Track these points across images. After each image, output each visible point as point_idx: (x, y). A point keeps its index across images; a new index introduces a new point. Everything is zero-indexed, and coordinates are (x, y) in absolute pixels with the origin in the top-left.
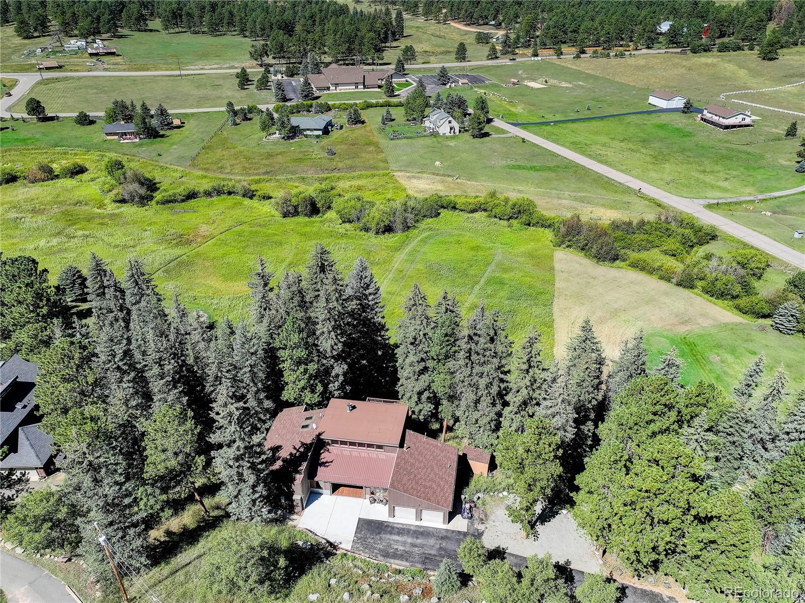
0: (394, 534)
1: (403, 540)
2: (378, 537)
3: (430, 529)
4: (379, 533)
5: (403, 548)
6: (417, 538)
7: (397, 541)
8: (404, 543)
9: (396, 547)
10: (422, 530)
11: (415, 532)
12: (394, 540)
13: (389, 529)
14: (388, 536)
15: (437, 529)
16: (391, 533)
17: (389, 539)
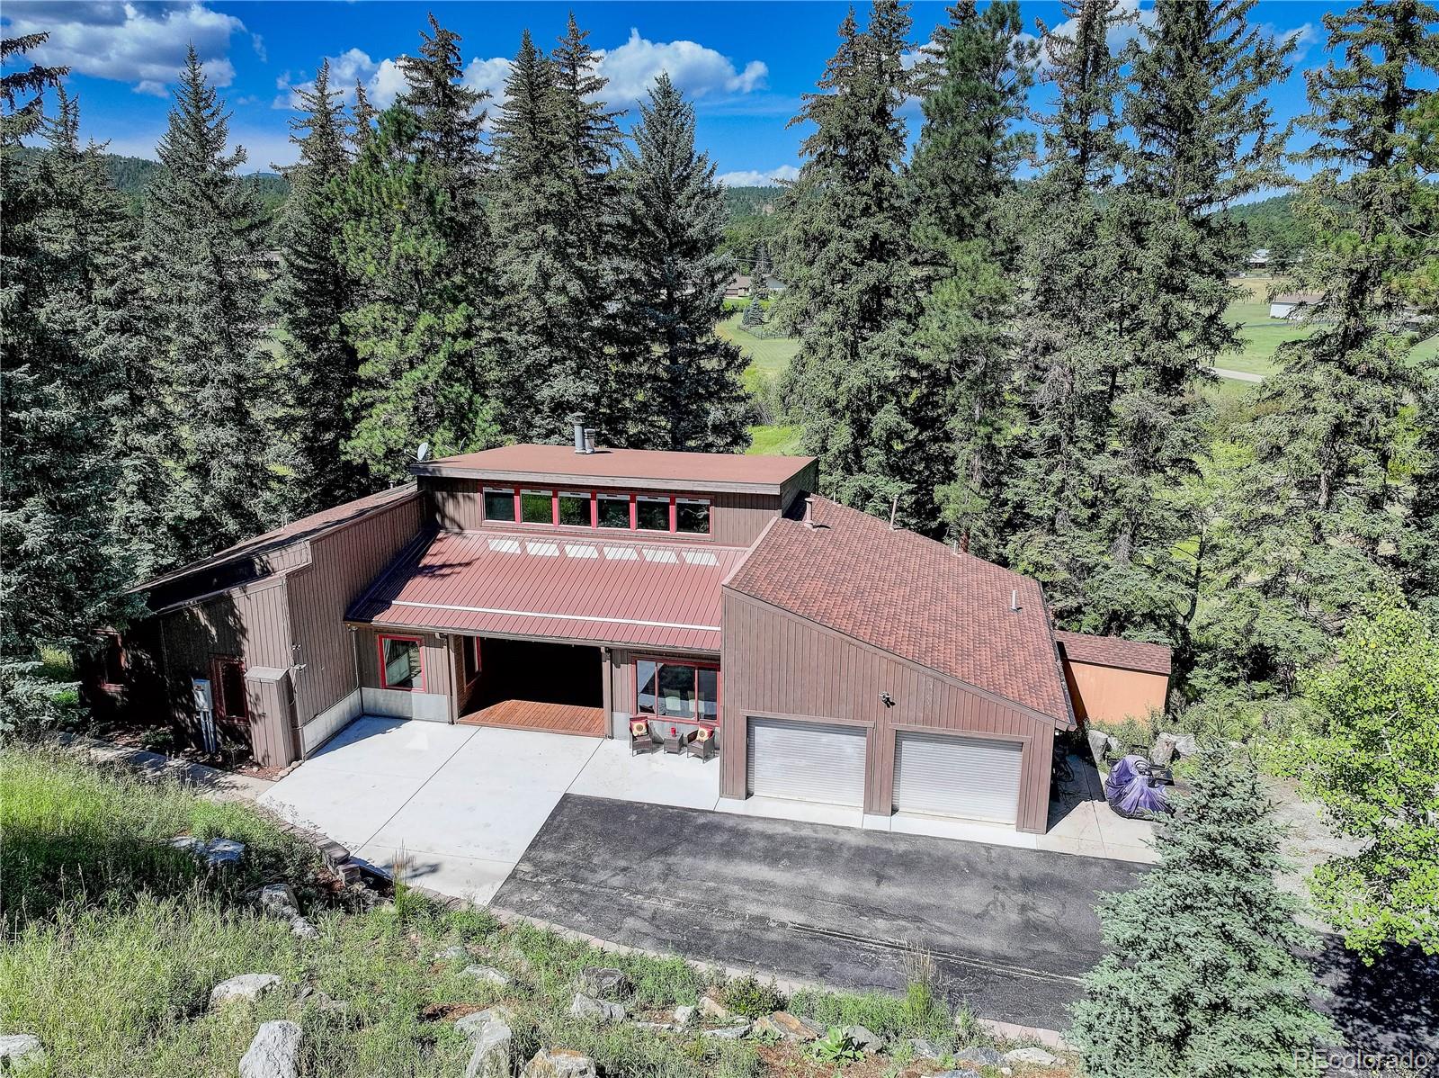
0: (749, 857)
1: (801, 881)
2: (656, 866)
3: (951, 848)
4: (664, 851)
5: (800, 918)
6: (880, 878)
7: (764, 887)
8: (806, 898)
9: (754, 909)
10: (903, 847)
11: (861, 854)
12: (746, 883)
13: (719, 838)
14: (712, 865)
15: (988, 848)
16: (728, 852)
17: (715, 877)
